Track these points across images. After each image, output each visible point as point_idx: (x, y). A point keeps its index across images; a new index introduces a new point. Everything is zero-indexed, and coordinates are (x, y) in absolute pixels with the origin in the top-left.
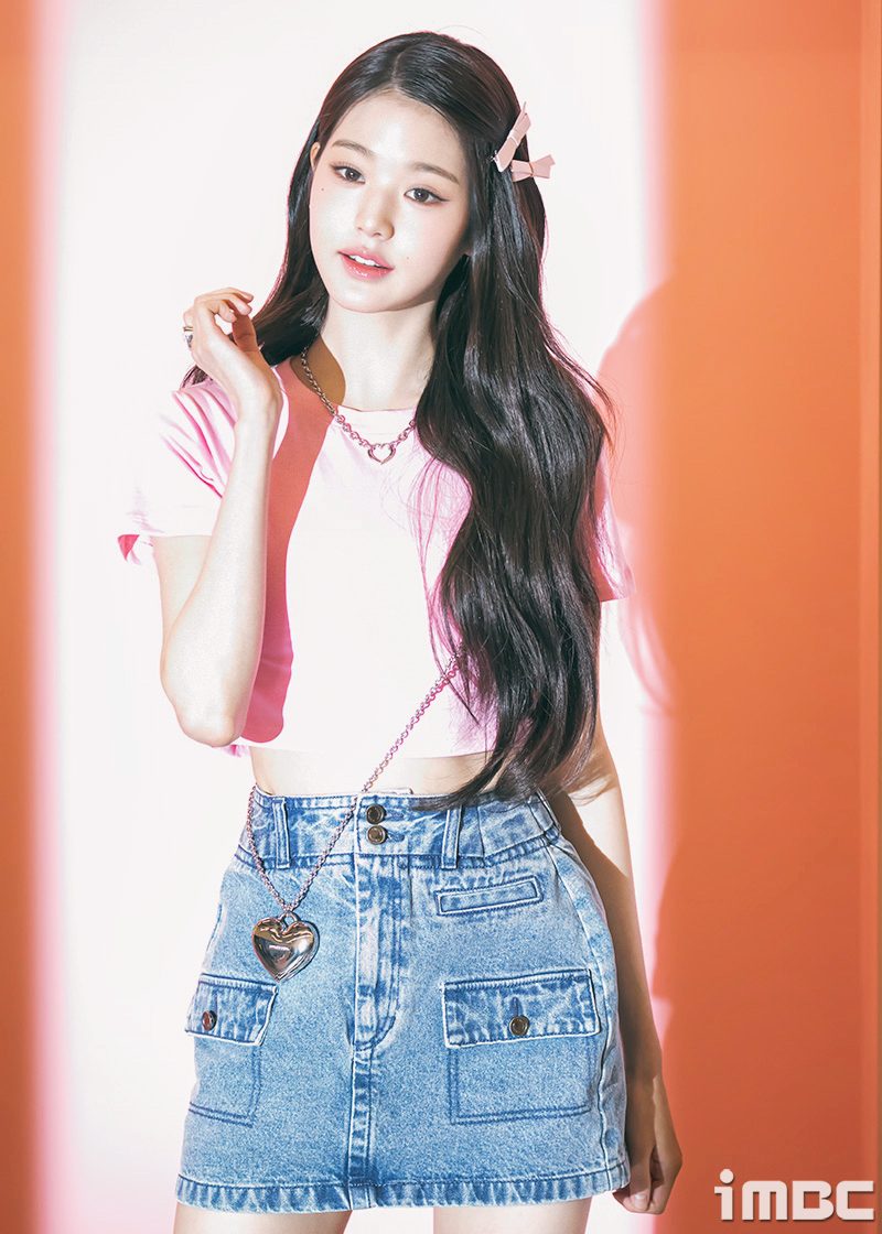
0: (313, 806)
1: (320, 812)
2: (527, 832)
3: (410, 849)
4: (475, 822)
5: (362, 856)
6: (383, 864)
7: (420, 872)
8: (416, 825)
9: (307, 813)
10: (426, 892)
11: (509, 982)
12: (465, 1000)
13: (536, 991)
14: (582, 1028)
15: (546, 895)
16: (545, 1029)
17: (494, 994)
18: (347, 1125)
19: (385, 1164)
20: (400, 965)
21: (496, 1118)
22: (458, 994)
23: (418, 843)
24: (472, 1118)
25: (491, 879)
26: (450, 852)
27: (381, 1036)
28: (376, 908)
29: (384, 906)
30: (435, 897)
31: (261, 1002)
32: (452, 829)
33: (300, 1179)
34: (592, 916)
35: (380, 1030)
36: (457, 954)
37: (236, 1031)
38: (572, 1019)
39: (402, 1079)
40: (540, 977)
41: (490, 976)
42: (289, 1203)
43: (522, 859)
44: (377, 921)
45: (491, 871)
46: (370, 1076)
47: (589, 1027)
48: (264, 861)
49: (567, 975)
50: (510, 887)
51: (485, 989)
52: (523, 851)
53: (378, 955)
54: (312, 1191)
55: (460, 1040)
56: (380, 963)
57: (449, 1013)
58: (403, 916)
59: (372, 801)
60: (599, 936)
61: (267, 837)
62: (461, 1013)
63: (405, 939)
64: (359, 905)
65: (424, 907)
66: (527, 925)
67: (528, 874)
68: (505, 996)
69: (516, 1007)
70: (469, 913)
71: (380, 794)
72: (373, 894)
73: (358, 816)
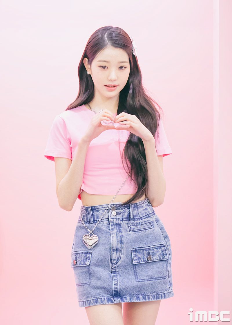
0: (98, 208)
1: (100, 209)
2: (149, 212)
3: (122, 216)
4: (137, 209)
5: (111, 218)
6: (116, 220)
7: (125, 221)
8: (123, 211)
9: (97, 210)
10: (127, 226)
11: (147, 248)
12: (137, 252)
13: (153, 250)
14: (164, 258)
15: (154, 227)
16: (156, 259)
17: (144, 251)
18: (112, 282)
19: (122, 292)
20: (122, 244)
21: (147, 280)
22: (136, 251)
23: (124, 215)
24: (141, 280)
25: (141, 223)
26: (132, 217)
27: (118, 261)
28: (115, 231)
29: (117, 230)
30: (129, 228)
31: (88, 255)
32: (132, 211)
33: (103, 296)
34: (165, 232)
35: (117, 260)
36: (135, 241)
37: (82, 263)
38: (162, 256)
39: (123, 272)
40: (154, 246)
41: (142, 246)
42: (100, 302)
43: (148, 218)
44: (116, 234)
45: (141, 221)
46: (116, 272)
47: (166, 258)
48: (86, 222)
49: (160, 245)
50: (146, 225)
51: (142, 250)
52: (148, 216)
53: (116, 242)
54: (106, 299)
55: (136, 262)
56: (117, 244)
57: (134, 256)
58: (122, 232)
59: (113, 205)
60: (167, 236)
61: (87, 216)
62: (136, 256)
63: (123, 238)
64: (111, 230)
65: (126, 230)
66: (150, 234)
67: (150, 222)
68: (146, 251)
69: (149, 253)
70: (137, 231)
71: (115, 204)
72: (114, 227)
73: (110, 209)
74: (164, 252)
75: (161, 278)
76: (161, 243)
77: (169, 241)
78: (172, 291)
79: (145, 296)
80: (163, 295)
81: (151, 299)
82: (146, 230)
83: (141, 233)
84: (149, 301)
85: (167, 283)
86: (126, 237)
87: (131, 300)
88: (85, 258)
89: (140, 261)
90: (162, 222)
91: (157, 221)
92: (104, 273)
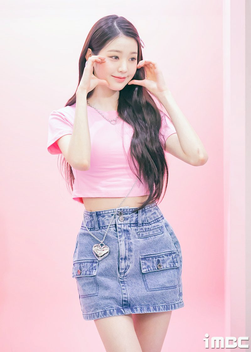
0: (104, 213)
1: (106, 214)
2: (157, 216)
3: (130, 222)
4: (145, 214)
5: (119, 224)
6: (124, 226)
7: (133, 227)
8: (131, 215)
9: (102, 215)
10: (135, 233)
11: (156, 255)
12: (146, 260)
13: (163, 257)
14: (175, 266)
15: (164, 232)
16: (166, 267)
17: (153, 258)
18: (121, 292)
19: (132, 302)
20: (130, 252)
21: (158, 289)
22: (144, 259)
23: (132, 220)
24: (152, 290)
25: (150, 228)
26: (140, 222)
27: (126, 271)
28: (123, 238)
29: (125, 237)
30: (137, 234)
31: (94, 265)
32: (140, 216)
33: (111, 307)
34: (175, 237)
35: (126, 269)
36: (144, 248)
37: (88, 273)
38: (173, 263)
39: (132, 282)
40: (164, 253)
41: (152, 254)
42: (109, 314)
43: (157, 223)
44: (124, 241)
45: (150, 226)
46: (124, 281)
47: (177, 265)
48: (91, 229)
49: (170, 252)
50: (155, 230)
51: (151, 257)
52: (157, 221)
53: (125, 250)
54: (115, 310)
55: (145, 271)
56: (126, 252)
57: (143, 264)
58: (130, 239)
59: (120, 210)
60: (177, 242)
61: (91, 222)
62: (145, 264)
63: (131, 245)
64: (118, 237)
65: (135, 237)
66: (160, 240)
67: (159, 227)
68: (156, 259)
69: (159, 261)
70: (146, 237)
71: (122, 208)
72: (122, 234)
73: (117, 214)
74: (175, 259)
75: (172, 288)
76: (171, 249)
77: (180, 247)
78: (182, 301)
79: (155, 306)
80: (173, 306)
81: (162, 310)
82: (156, 236)
83: (150, 240)
84: (159, 312)
85: (177, 292)
86: (135, 245)
87: (141, 310)
88: (91, 268)
89: (150, 270)
90: (172, 226)
91: (167, 225)
92: (111, 283)
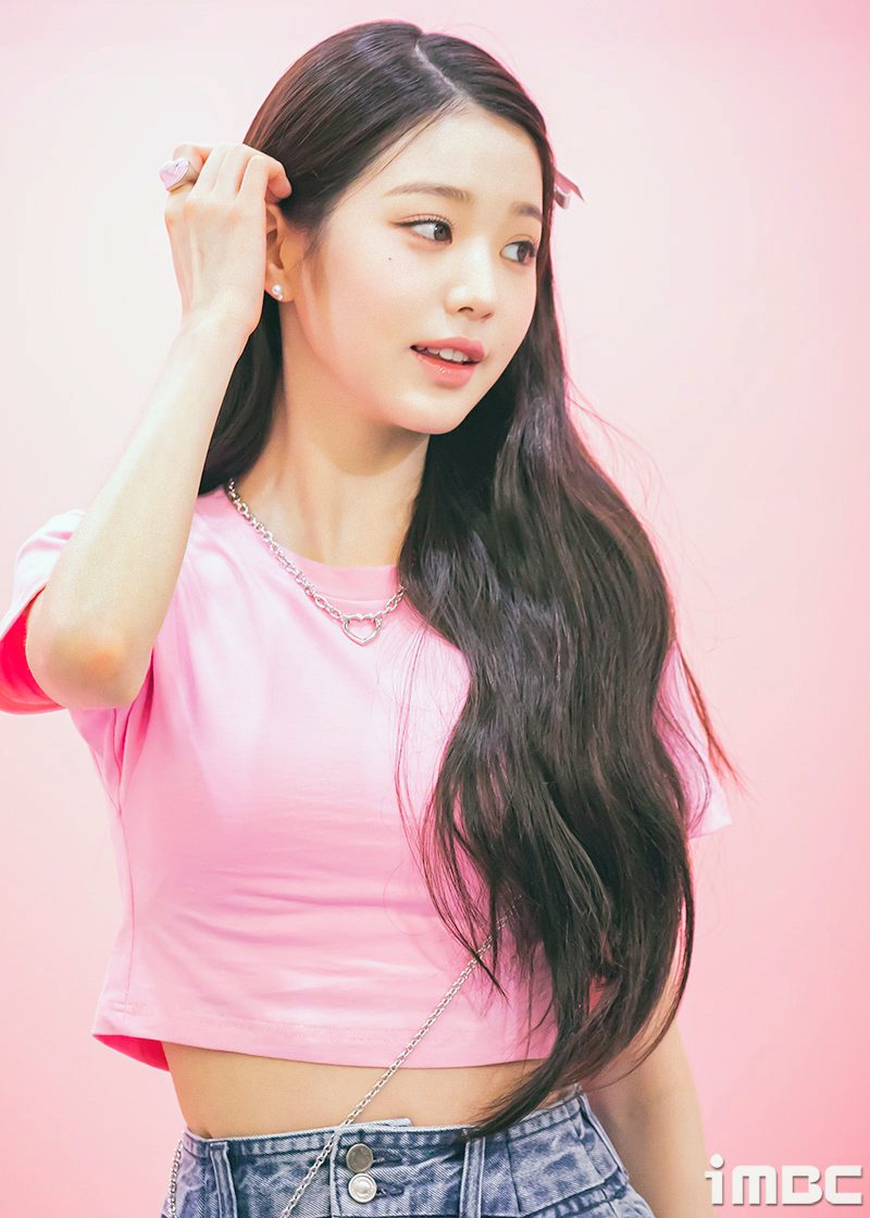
0: (270, 1151)
3: (412, 1208)
4: (506, 1165)
23: (426, 1198)
32: (473, 1175)
59: (356, 1139)
61: (205, 1201)
71: (367, 1127)
73: (337, 1162)
